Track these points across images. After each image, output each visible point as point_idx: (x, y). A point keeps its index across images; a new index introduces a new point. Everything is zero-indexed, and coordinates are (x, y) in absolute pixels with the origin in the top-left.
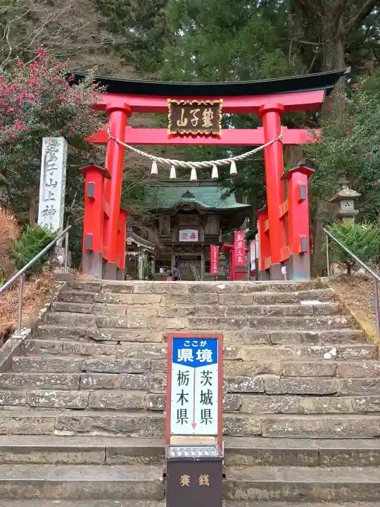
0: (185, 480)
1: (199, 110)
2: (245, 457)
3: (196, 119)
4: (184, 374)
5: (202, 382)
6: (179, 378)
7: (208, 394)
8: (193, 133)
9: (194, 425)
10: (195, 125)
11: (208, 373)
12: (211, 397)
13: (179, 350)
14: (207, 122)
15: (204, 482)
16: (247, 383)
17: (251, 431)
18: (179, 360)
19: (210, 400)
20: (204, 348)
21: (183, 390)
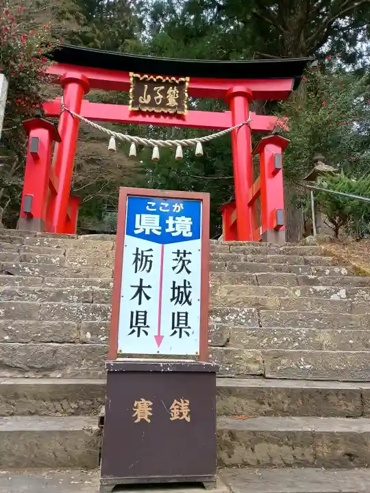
0: (143, 410)
1: (163, 87)
2: (243, 402)
3: (160, 96)
4: (145, 254)
5: (174, 268)
6: (136, 261)
7: (185, 287)
8: (156, 111)
9: (159, 339)
10: (159, 103)
11: (185, 253)
12: (190, 292)
13: (138, 216)
14: (172, 101)
15: (181, 414)
16: (235, 316)
17: (248, 368)
18: (136, 232)
19: (187, 297)
20: (179, 215)
21: (141, 280)
